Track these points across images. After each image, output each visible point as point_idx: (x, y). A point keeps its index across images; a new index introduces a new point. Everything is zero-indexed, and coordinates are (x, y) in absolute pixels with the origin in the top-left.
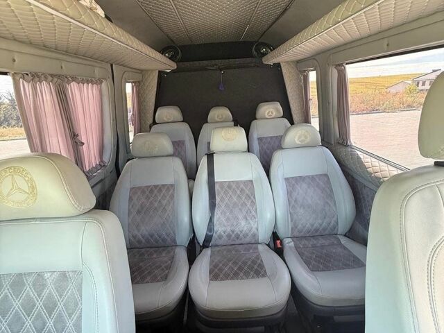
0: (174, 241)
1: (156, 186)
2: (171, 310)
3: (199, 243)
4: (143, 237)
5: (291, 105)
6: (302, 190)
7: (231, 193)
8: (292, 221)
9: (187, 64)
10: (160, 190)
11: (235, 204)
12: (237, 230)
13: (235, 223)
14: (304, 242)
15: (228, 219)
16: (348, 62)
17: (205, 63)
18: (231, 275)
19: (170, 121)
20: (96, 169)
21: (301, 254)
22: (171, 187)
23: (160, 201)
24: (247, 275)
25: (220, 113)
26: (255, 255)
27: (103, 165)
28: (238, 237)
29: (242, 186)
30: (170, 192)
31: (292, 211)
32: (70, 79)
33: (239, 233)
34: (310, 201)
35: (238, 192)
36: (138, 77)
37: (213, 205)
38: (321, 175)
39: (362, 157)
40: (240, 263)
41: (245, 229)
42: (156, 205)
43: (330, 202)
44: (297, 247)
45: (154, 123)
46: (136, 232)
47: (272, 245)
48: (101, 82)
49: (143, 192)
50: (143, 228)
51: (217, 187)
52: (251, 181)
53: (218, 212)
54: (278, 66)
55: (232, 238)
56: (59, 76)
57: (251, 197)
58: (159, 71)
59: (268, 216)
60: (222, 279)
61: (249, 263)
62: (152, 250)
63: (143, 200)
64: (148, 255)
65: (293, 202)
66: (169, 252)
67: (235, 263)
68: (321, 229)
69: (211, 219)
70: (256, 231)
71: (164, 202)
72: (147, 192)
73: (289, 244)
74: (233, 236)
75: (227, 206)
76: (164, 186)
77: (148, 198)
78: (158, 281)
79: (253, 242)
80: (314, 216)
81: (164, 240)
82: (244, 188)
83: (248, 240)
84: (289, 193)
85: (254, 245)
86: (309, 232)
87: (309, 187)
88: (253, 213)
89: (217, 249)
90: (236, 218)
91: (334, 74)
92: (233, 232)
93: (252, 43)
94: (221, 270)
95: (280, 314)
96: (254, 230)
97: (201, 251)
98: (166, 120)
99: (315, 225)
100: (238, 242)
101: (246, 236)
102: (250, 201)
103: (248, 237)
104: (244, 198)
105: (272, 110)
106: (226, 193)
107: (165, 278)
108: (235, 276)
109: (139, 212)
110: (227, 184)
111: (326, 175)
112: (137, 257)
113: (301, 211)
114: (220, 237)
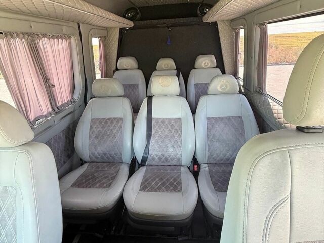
0: (121, 159)
1: (109, 119)
2: (109, 208)
3: (138, 162)
4: (99, 155)
5: (224, 58)
6: (219, 129)
7: (163, 127)
8: (208, 151)
9: (142, 23)
10: (112, 122)
11: (166, 136)
12: (166, 155)
13: (165, 149)
14: (217, 168)
15: (160, 147)
16: (269, 21)
17: (156, 21)
18: (156, 188)
19: (128, 68)
20: (67, 104)
21: (211, 177)
22: (120, 120)
23: (111, 130)
24: (167, 189)
25: (166, 63)
26: (177, 175)
27: (73, 101)
28: (166, 160)
29: (172, 122)
30: (119, 124)
31: (209, 144)
32: (40, 36)
33: (168, 157)
34: (225, 138)
35: (169, 127)
36: (104, 33)
37: (149, 136)
38: (236, 117)
39: (271, 104)
40: (164, 180)
41: (172, 154)
42: (109, 132)
43: (241, 139)
44: (210, 171)
45: (117, 69)
46: (94, 151)
47: (192, 168)
48: (70, 38)
49: (100, 122)
50: (99, 148)
51: (153, 122)
52: (180, 119)
53: (152, 140)
54: (215, 24)
55: (162, 160)
56: (29, 34)
57: (179, 131)
58: (120, 29)
59: (190, 146)
60: (149, 191)
61: (171, 180)
62: (105, 164)
63: (100, 128)
64: (102, 168)
65: (211, 137)
66: (116, 167)
67: (161, 179)
68: (231, 159)
69: (147, 145)
70: (180, 157)
71: (115, 131)
72: (103, 123)
73: (205, 168)
74: (163, 159)
75: (160, 137)
76: (115, 119)
77: (103, 127)
78: (104, 188)
79: (178, 164)
80: (227, 148)
81: (114, 158)
82: (174, 124)
83: (174, 162)
84: (209, 130)
85: (178, 167)
86: (222, 160)
87: (225, 126)
88: (179, 143)
89: (151, 167)
90: (166, 146)
91: (257, 32)
92: (163, 156)
93: (197, 4)
94: (149, 184)
95: (187, 220)
96: (179, 156)
97: (139, 168)
98: (125, 67)
99: (227, 156)
100: (166, 163)
101: (172, 159)
102: (178, 134)
103: (174, 161)
104: (173, 132)
105: (207, 61)
106: (160, 127)
107: (109, 186)
108: (158, 189)
109: (97, 137)
110: (162, 120)
111: (240, 117)
112: (94, 169)
113: (217, 144)
114: (154, 159)
